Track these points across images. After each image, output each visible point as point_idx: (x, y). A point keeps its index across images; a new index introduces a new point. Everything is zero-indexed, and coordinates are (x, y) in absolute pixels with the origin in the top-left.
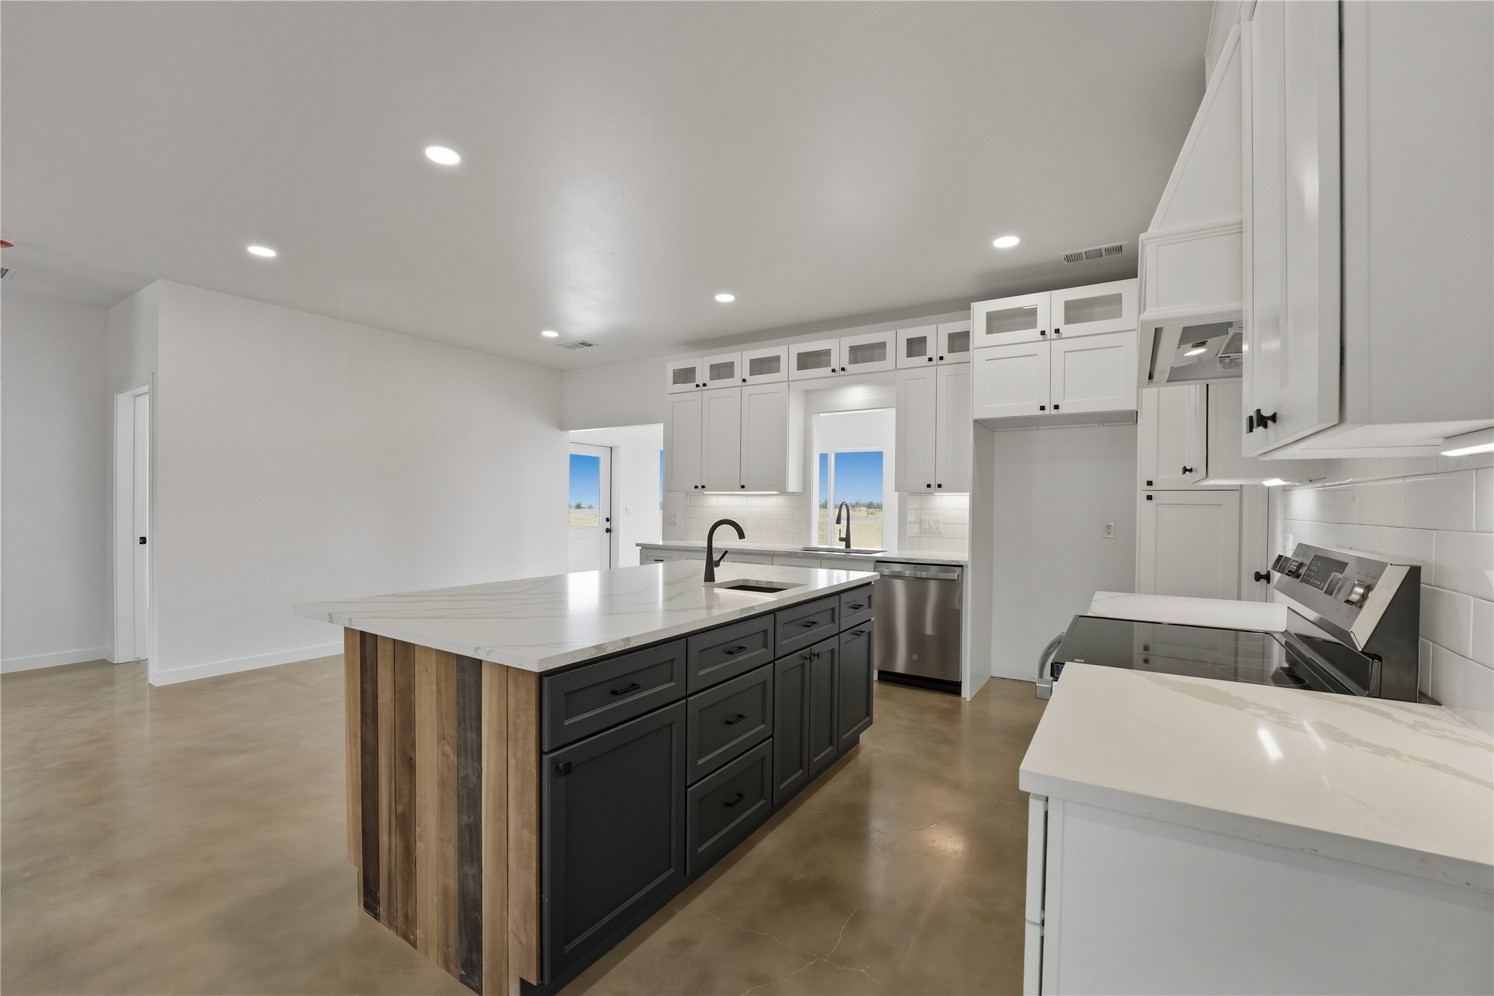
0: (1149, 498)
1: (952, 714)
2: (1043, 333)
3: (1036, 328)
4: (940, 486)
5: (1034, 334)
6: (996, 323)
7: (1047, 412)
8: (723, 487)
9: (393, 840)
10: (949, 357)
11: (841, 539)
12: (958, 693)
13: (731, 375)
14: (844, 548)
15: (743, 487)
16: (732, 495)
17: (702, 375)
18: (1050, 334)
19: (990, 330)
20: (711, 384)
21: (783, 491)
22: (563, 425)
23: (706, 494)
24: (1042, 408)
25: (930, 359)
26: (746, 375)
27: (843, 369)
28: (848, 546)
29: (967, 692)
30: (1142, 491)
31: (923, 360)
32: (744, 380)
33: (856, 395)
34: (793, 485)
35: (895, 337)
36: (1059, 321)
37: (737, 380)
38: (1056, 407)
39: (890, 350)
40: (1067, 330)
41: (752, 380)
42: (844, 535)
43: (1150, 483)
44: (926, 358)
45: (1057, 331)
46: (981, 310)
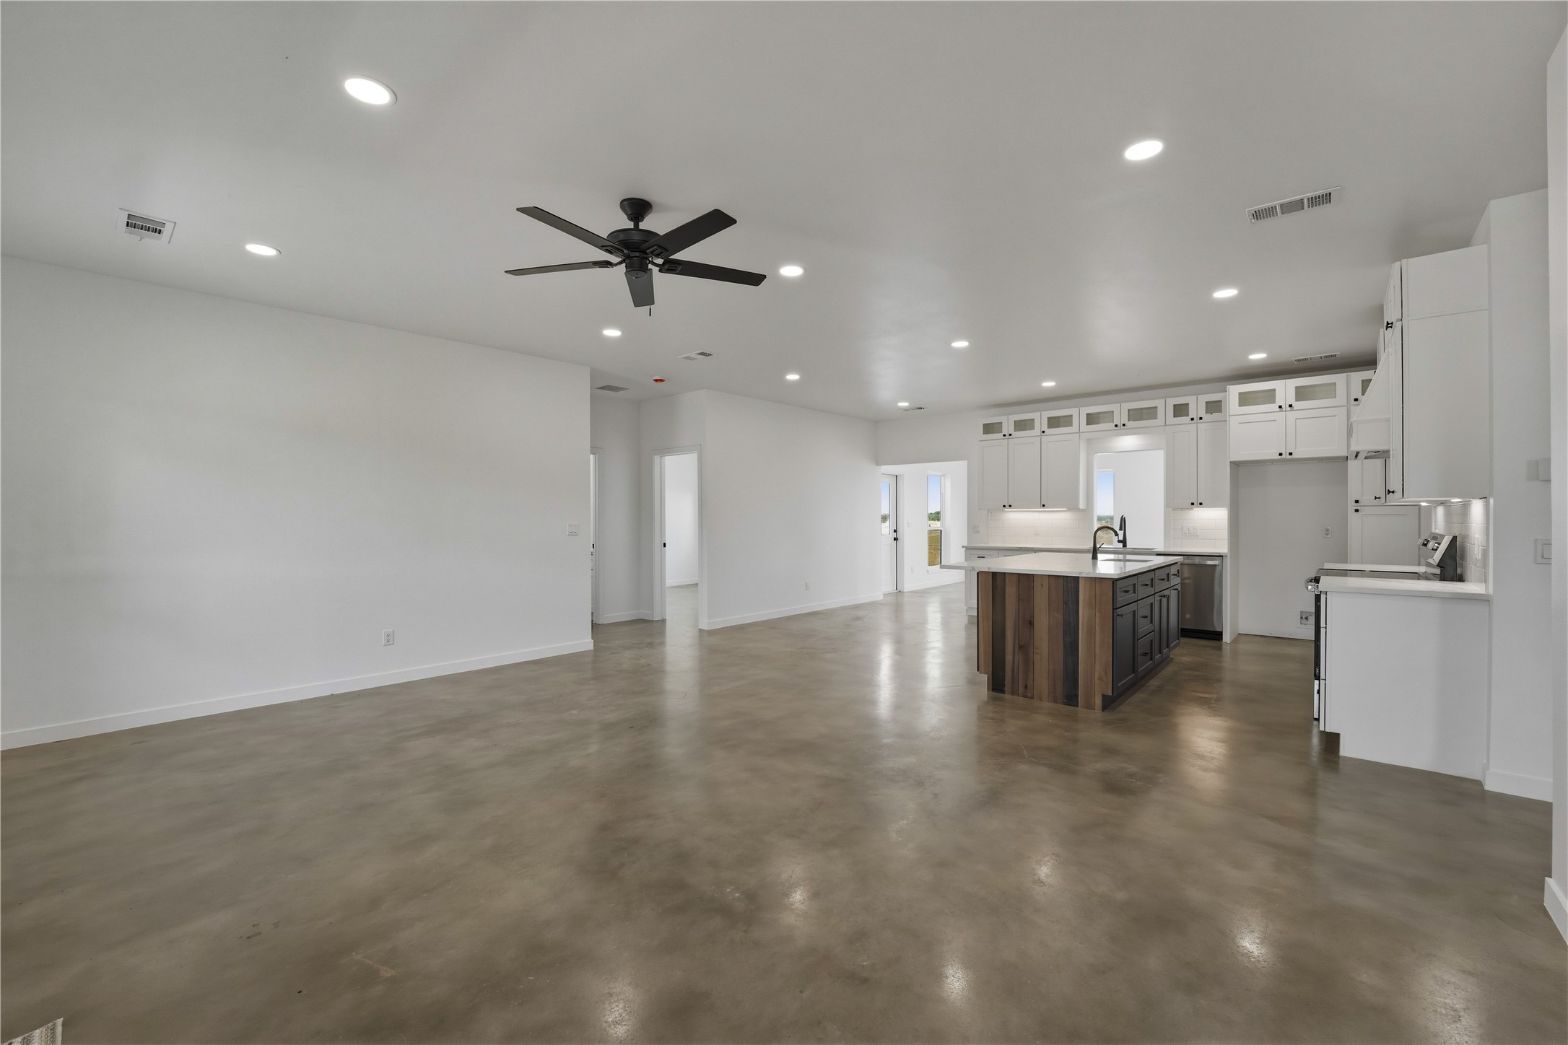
0: (1357, 511)
1: (1220, 648)
2: (1280, 407)
3: (1275, 403)
4: (1201, 504)
5: (1275, 407)
6: (1245, 399)
7: (1283, 456)
8: (1026, 505)
9: (1016, 657)
10: (1207, 417)
11: (1119, 541)
12: (1221, 639)
13: (1033, 428)
14: (1122, 547)
15: (1044, 506)
16: (1027, 511)
17: (1008, 427)
18: (1286, 407)
19: (1241, 404)
20: (1016, 434)
21: (1073, 508)
22: (878, 462)
23: (1008, 512)
24: (1281, 454)
25: (1192, 419)
26: (1045, 427)
27: (1124, 425)
28: (1125, 545)
29: (1227, 638)
30: (1352, 506)
31: (1186, 419)
32: (1043, 432)
33: (1128, 442)
34: (1082, 505)
35: (1164, 405)
36: (1291, 398)
37: (1037, 431)
38: (1291, 454)
39: (1160, 412)
40: (1297, 405)
41: (1048, 431)
42: (1121, 538)
43: (1357, 502)
44: (1189, 418)
45: (1290, 406)
46: (1235, 390)
